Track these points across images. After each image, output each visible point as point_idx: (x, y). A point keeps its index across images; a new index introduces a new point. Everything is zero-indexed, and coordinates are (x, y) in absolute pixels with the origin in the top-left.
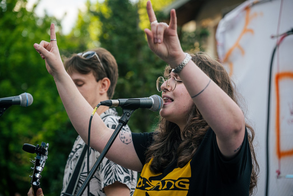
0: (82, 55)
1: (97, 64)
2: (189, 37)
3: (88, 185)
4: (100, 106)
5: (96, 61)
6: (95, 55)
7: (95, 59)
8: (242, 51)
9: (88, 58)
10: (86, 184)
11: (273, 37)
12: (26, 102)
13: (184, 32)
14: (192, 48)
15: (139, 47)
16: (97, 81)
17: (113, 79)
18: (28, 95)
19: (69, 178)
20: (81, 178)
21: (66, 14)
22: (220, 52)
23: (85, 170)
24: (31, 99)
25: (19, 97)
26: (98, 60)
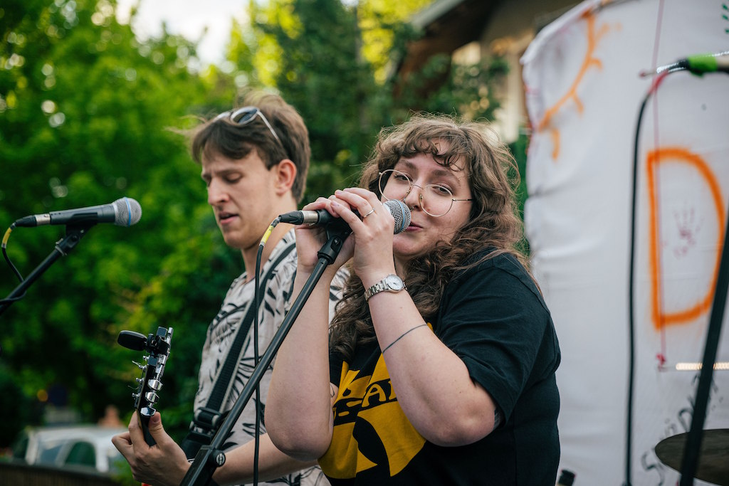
0: (230, 116)
1: (263, 133)
2: (468, 77)
3: (256, 387)
4: (278, 224)
5: (260, 126)
6: (258, 115)
7: (258, 123)
8: (579, 106)
9: (243, 122)
10: (252, 385)
11: (643, 75)
12: (126, 217)
13: (457, 66)
14: (473, 100)
15: (361, 98)
16: (269, 168)
17: (300, 160)
18: (131, 204)
19: (216, 372)
20: (241, 371)
21: (206, 29)
22: (533, 108)
23: (250, 353)
24: (136, 211)
25: (112, 207)
26: (265, 125)
